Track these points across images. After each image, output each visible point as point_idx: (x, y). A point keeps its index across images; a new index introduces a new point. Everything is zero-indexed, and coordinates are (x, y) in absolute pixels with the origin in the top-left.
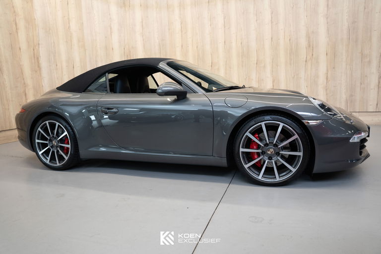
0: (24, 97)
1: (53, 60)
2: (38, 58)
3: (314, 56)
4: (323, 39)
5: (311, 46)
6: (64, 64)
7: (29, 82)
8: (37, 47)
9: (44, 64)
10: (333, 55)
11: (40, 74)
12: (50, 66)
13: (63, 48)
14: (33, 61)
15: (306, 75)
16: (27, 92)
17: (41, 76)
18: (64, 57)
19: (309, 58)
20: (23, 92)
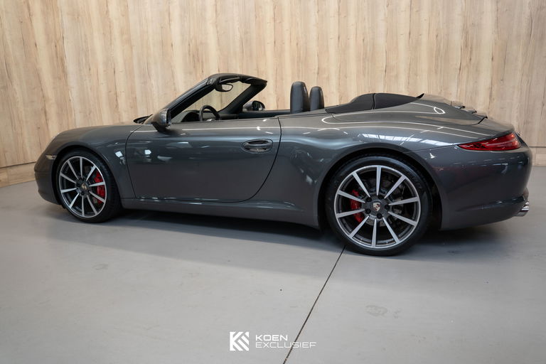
0: (43, 117)
1: (84, 60)
2: (62, 60)
3: (473, 61)
4: (488, 35)
5: (469, 46)
6: (101, 68)
7: (50, 93)
8: (60, 43)
9: (71, 67)
10: (502, 61)
11: (66, 82)
12: (80, 70)
13: (98, 44)
14: (55, 63)
15: (459, 90)
16: (47, 109)
17: (67, 85)
18: (100, 57)
19: (464, 64)
20: (42, 109)
